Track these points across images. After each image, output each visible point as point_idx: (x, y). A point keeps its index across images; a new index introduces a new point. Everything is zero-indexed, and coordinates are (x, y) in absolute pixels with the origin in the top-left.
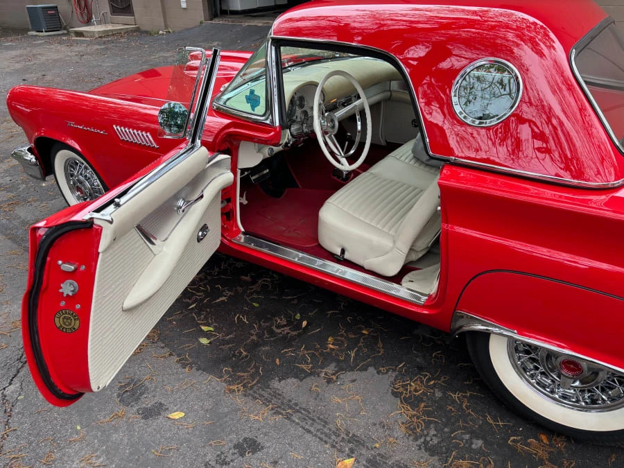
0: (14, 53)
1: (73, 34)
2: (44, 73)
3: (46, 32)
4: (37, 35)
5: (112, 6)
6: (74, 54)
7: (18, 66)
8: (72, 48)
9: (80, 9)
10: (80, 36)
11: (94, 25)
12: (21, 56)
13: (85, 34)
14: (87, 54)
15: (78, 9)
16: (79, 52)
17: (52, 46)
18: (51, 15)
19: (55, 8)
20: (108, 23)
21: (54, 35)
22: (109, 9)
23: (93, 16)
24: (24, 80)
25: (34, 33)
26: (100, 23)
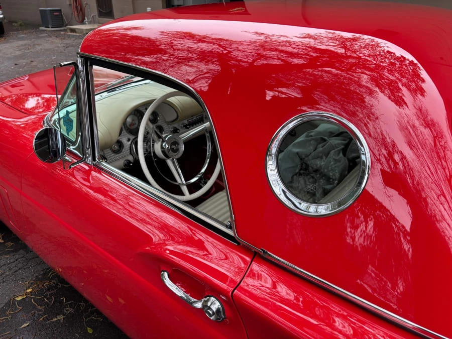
0: (21, 43)
1: (68, 31)
2: (33, 59)
3: (52, 27)
4: (45, 30)
5: (99, 10)
6: (63, 45)
7: (18, 53)
8: (64, 41)
9: (77, 12)
10: (73, 32)
11: (86, 24)
12: (25, 45)
13: (77, 31)
14: (72, 46)
15: (76, 12)
16: (67, 44)
17: (50, 39)
18: (57, 15)
19: (60, 11)
20: (96, 23)
21: (57, 31)
22: (97, 12)
23: (86, 18)
24: (16, 64)
25: (43, 28)
26: (90, 23)
